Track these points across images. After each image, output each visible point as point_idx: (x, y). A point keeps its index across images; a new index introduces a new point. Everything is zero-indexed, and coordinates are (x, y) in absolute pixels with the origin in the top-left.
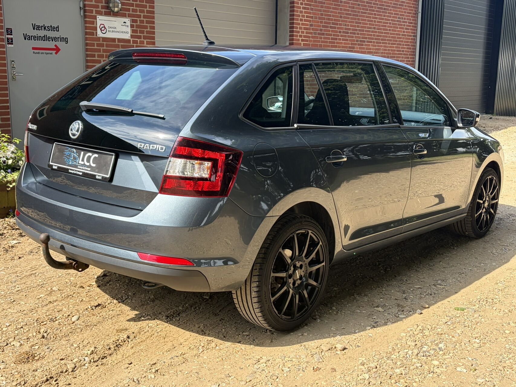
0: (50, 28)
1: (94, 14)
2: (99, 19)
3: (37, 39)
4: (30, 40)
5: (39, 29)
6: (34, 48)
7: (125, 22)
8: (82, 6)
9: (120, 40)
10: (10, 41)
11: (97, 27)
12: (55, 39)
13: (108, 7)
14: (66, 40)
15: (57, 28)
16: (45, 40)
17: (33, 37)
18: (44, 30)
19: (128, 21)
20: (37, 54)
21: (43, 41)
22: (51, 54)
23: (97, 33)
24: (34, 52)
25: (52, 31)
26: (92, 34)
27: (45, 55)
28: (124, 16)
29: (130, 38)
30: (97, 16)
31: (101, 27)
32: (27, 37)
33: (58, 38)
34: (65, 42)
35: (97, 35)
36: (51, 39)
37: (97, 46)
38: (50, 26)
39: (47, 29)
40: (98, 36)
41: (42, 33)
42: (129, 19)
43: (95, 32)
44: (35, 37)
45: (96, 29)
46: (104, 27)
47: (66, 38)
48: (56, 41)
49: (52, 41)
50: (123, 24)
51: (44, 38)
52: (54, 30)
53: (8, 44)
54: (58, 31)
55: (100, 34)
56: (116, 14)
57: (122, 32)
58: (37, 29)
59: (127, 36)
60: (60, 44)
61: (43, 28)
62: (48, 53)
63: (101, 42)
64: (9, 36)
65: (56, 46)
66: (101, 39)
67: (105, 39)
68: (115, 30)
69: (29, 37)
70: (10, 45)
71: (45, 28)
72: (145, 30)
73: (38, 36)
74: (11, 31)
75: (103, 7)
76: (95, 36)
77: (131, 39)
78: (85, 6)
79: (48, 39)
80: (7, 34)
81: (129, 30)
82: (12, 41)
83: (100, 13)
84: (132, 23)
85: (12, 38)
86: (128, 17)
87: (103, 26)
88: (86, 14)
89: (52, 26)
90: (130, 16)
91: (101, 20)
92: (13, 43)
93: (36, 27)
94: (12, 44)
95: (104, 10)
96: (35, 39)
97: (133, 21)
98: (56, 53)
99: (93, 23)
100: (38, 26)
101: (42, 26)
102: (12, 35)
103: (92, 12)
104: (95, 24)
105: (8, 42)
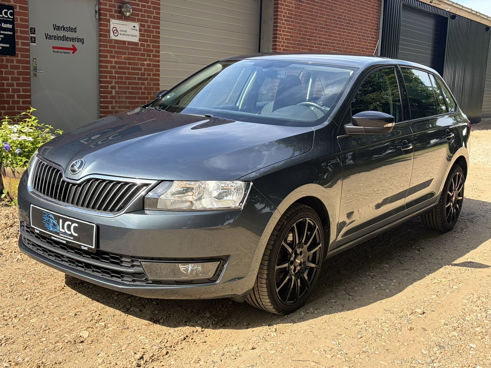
0: (69, 29)
1: (108, 17)
2: (112, 22)
3: (56, 38)
4: (50, 39)
5: (59, 29)
6: (54, 48)
7: (134, 27)
8: (97, 10)
9: (130, 43)
10: (33, 40)
11: (110, 30)
12: (72, 39)
13: (120, 12)
14: (82, 41)
15: (75, 29)
16: (64, 40)
17: (53, 37)
18: (63, 31)
19: (137, 25)
20: (57, 53)
21: (62, 40)
22: (69, 53)
23: (110, 35)
24: (54, 51)
25: (70, 31)
26: (106, 36)
27: (63, 54)
28: (133, 20)
29: (138, 41)
30: (111, 20)
31: (113, 30)
32: (48, 37)
33: (75, 38)
34: (81, 43)
35: (109, 37)
36: (69, 40)
37: (110, 48)
38: (69, 27)
39: (66, 29)
40: (111, 38)
41: (61, 33)
42: (138, 24)
43: (108, 34)
44: (55, 37)
45: (109, 31)
46: (117, 30)
47: (82, 39)
48: (74, 41)
49: (70, 41)
50: (133, 28)
51: (63, 38)
52: (72, 31)
53: (31, 42)
54: (76, 32)
55: (112, 37)
56: (127, 19)
57: (132, 36)
58: (57, 29)
59: (136, 40)
60: (77, 45)
61: (62, 28)
62: (65, 53)
63: (113, 44)
64: (33, 35)
65: (73, 46)
66: (113, 42)
67: (117, 41)
68: (126, 33)
69: (50, 37)
70: (33, 44)
71: (64, 29)
72: (152, 34)
73: (58, 36)
74: (35, 30)
75: (116, 12)
76: (108, 38)
77: (140, 42)
78: (100, 9)
79: (67, 39)
80: (31, 33)
81: (137, 33)
82: (35, 40)
83: (113, 17)
84: (140, 28)
85: (35, 37)
86: (137, 21)
87: (115, 29)
88: (100, 17)
89: (71, 27)
90: (139, 21)
91: (114, 23)
92: (36, 41)
93: (57, 28)
94: (35, 43)
95: (116, 14)
96: (55, 39)
97: (141, 26)
98: (73, 53)
99: (106, 26)
100: (58, 27)
101: (62, 27)
102: (35, 34)
103: (106, 16)
104: (109, 26)
105: (31, 40)
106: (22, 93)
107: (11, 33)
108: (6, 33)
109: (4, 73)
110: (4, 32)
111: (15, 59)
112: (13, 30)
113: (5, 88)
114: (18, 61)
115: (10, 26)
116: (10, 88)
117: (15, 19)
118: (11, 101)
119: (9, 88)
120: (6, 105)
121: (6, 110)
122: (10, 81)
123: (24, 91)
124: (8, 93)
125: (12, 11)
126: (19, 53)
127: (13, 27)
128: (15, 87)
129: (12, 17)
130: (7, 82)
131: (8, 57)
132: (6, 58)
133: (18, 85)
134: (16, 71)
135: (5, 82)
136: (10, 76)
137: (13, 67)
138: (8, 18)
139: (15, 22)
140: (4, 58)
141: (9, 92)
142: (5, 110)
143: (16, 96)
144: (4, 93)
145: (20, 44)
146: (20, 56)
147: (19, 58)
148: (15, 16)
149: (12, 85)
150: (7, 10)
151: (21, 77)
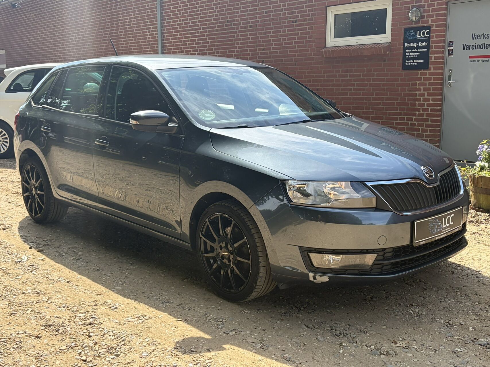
3: (475, 48)
4: (468, 49)
5: (478, 38)
6: (470, 57)
10: (451, 53)
16: (483, 48)
17: (471, 47)
18: (483, 38)
20: (473, 62)
21: (481, 49)
22: (487, 61)
24: (470, 61)
27: (481, 62)
32: (466, 47)
36: (489, 47)
39: (486, 36)
41: (480, 42)
44: (472, 46)
51: (482, 46)
53: (448, 55)
58: (476, 38)
62: (484, 61)
64: (451, 48)
69: (468, 47)
70: (450, 56)
71: (484, 36)
73: (476, 45)
74: (453, 43)
79: (486, 46)
80: (449, 47)
82: (452, 53)
85: (452, 50)
94: (452, 55)
96: (473, 48)
100: (478, 35)
101: (481, 35)
102: (453, 47)
105: (449, 53)
106: (431, 102)
107: (426, 50)
108: (422, 50)
109: (417, 85)
110: (420, 50)
111: (427, 72)
112: (428, 47)
113: (417, 97)
114: (430, 74)
115: (425, 44)
116: (422, 98)
117: (431, 37)
118: (421, 109)
119: (420, 97)
120: (417, 112)
121: (417, 116)
122: (422, 92)
123: (433, 100)
124: (419, 102)
125: (429, 30)
126: (432, 66)
127: (429, 44)
128: (426, 97)
129: (428, 36)
130: (420, 92)
131: (422, 71)
132: (421, 72)
133: (429, 95)
134: (427, 83)
135: (417, 92)
136: (422, 87)
137: (426, 79)
138: (426, 37)
139: (431, 40)
140: (419, 72)
141: (420, 101)
142: (416, 116)
143: (426, 105)
144: (416, 102)
145: (433, 58)
146: (432, 69)
147: (432, 71)
148: (431, 34)
149: (423, 95)
150: (424, 31)
151: (431, 87)
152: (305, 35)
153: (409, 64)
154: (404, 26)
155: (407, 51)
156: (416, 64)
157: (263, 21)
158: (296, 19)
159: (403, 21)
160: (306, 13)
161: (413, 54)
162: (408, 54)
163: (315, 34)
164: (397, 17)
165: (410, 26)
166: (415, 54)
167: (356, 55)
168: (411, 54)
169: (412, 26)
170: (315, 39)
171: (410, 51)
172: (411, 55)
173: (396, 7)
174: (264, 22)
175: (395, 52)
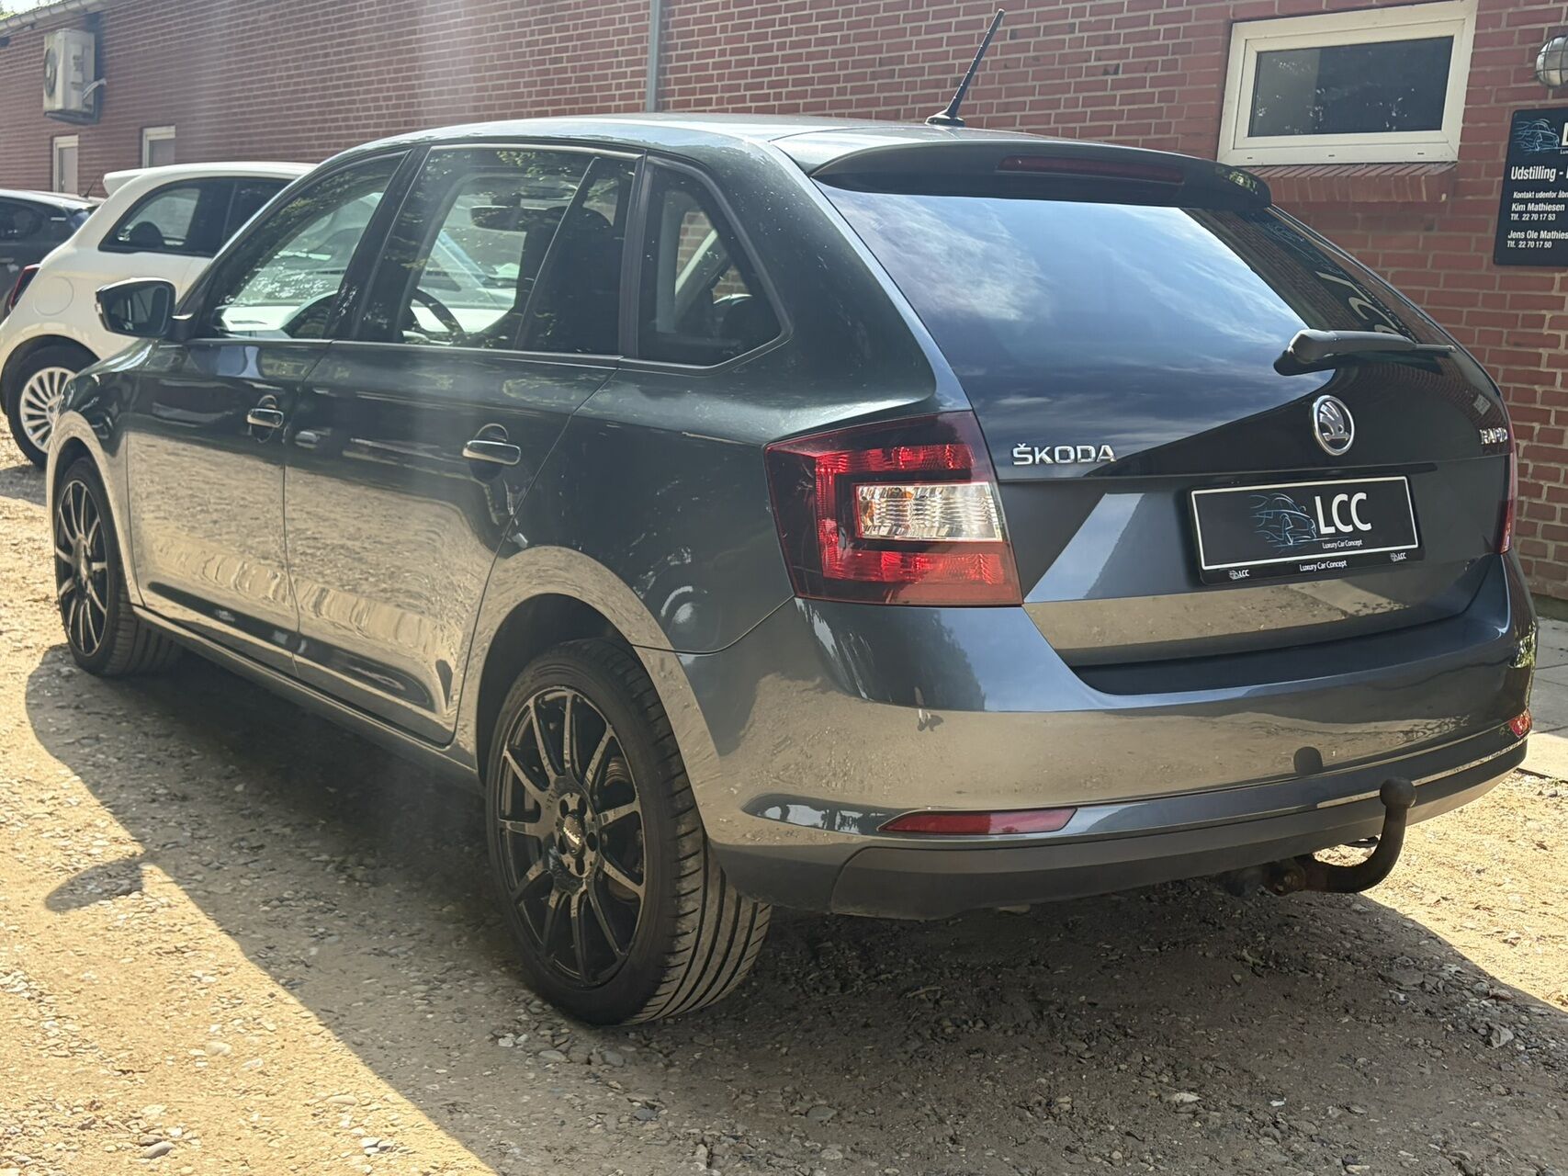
109: (1546, 325)
110: (1567, 195)
113: (1541, 369)
116: (1560, 372)
118: (1553, 414)
119: (1554, 370)
120: (1537, 426)
121: (1535, 439)
122: (1562, 350)
124: (1547, 388)
130: (1552, 351)
132: (1564, 274)
135: (1544, 352)
136: (1563, 334)
140: (1558, 276)
141: (1553, 383)
142: (1531, 439)
144: (1536, 387)
149: (1565, 362)
152: (1145, 121)
153: (1522, 245)
154: (1512, 104)
155: (1516, 195)
156: (1548, 245)
157: (1003, 63)
158: (1115, 62)
159: (1513, 85)
160: (1155, 43)
161: (1541, 207)
162: (1522, 207)
163: (1183, 119)
164: (1489, 69)
165: (1535, 104)
166: (1549, 208)
167: (1325, 200)
168: (1531, 207)
169: (1543, 102)
170: (1180, 136)
171: (1529, 195)
172: (1531, 212)
173: (1490, 30)
174: (1006, 67)
175: (1470, 198)
